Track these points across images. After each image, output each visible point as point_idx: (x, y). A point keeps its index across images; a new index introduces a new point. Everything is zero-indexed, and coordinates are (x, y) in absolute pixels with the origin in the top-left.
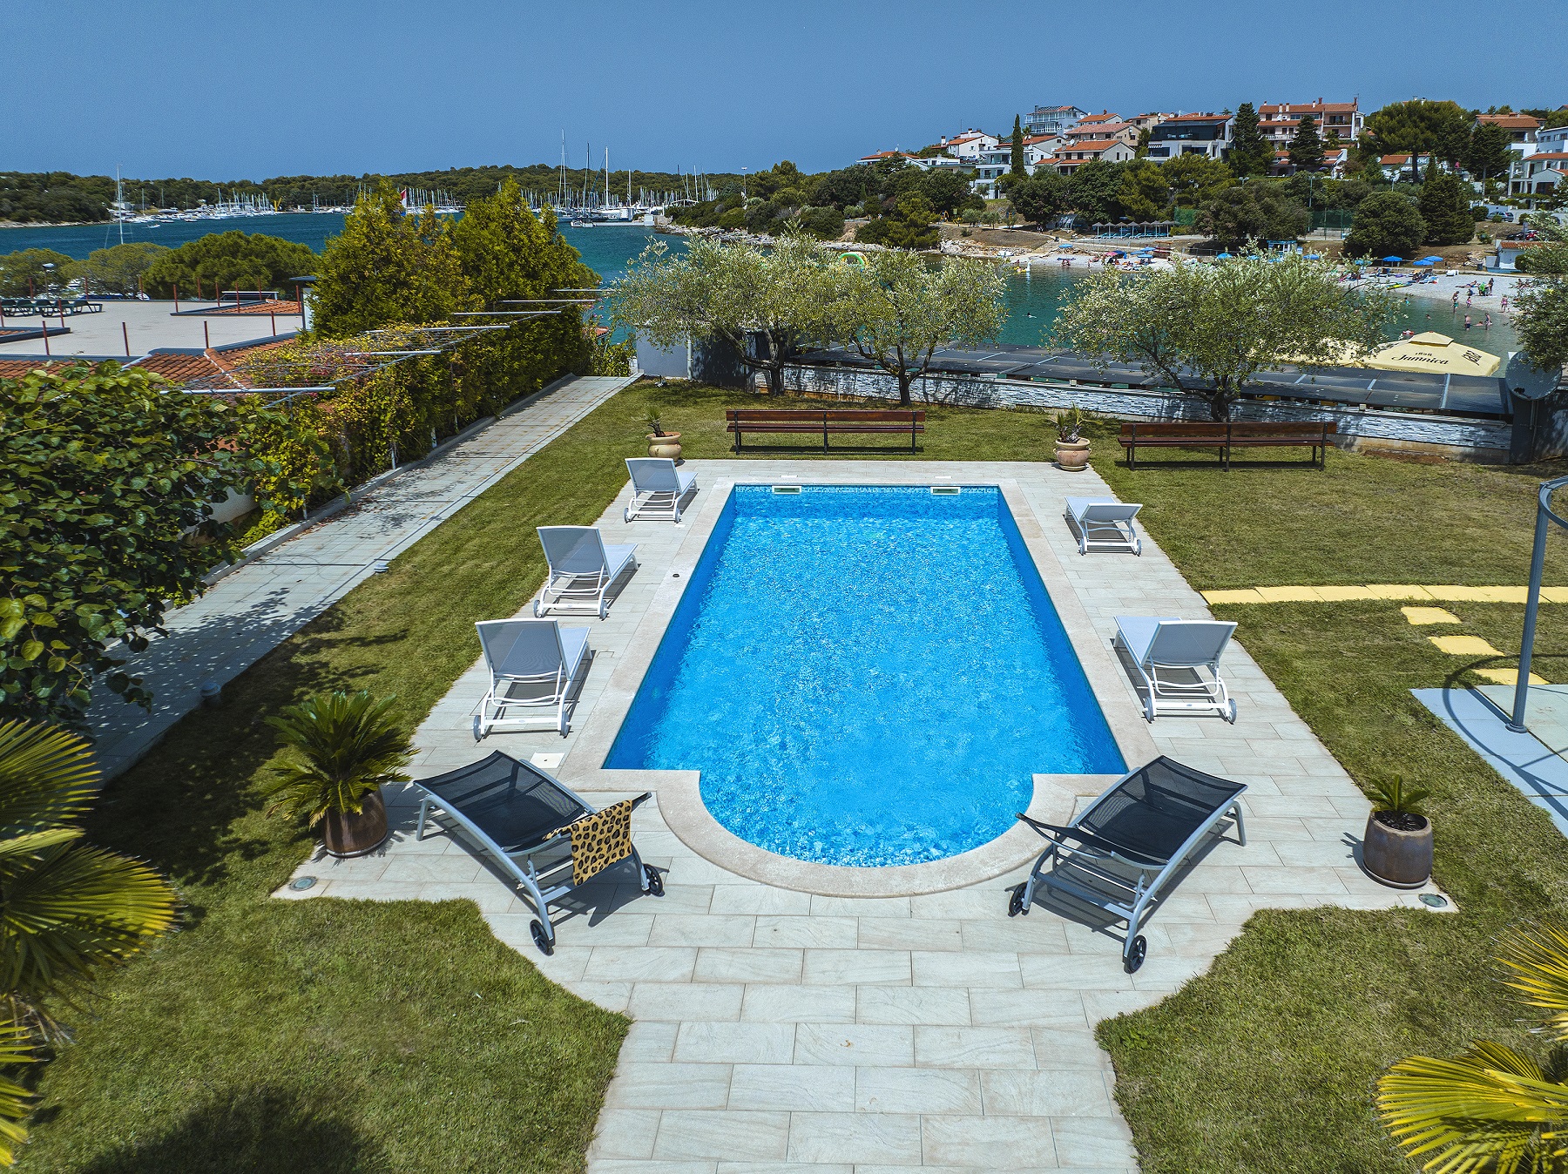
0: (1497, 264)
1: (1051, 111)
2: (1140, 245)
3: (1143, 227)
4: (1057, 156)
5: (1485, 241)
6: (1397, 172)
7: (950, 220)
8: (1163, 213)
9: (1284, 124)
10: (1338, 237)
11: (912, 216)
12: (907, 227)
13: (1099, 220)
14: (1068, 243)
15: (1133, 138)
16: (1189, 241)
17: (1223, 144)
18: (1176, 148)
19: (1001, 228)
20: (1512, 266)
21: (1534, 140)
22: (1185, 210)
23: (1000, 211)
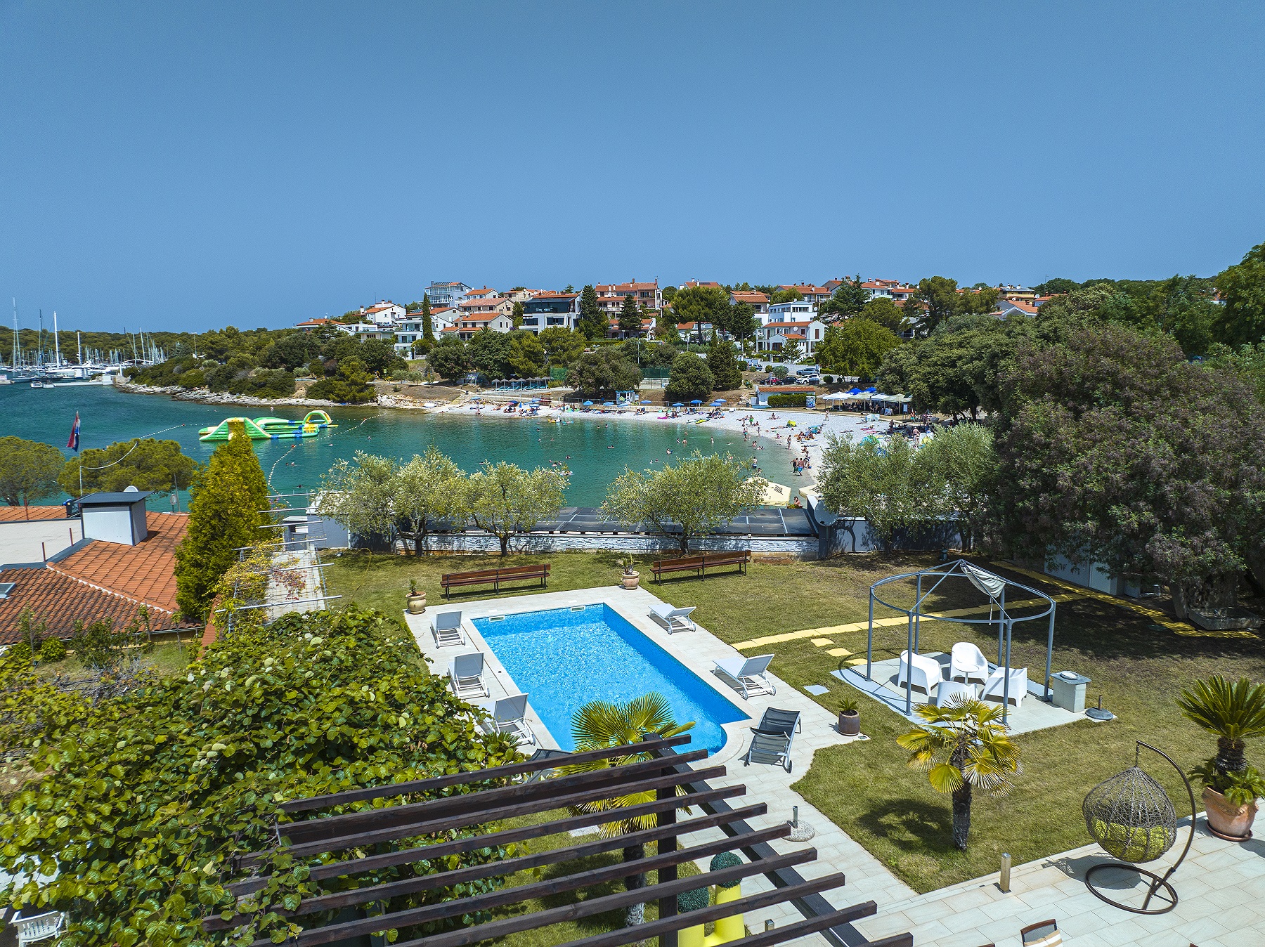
0: (757, 403)
1: (444, 286)
2: (528, 396)
3: (528, 382)
4: (456, 325)
5: (749, 386)
6: (688, 335)
7: (381, 378)
8: (541, 371)
9: (613, 299)
10: (660, 386)
11: (352, 377)
12: (349, 385)
13: (496, 377)
14: (476, 396)
15: (509, 309)
16: (562, 392)
17: (574, 316)
18: (542, 318)
19: (423, 384)
20: (766, 403)
21: (767, 311)
22: (557, 369)
23: (419, 371)
